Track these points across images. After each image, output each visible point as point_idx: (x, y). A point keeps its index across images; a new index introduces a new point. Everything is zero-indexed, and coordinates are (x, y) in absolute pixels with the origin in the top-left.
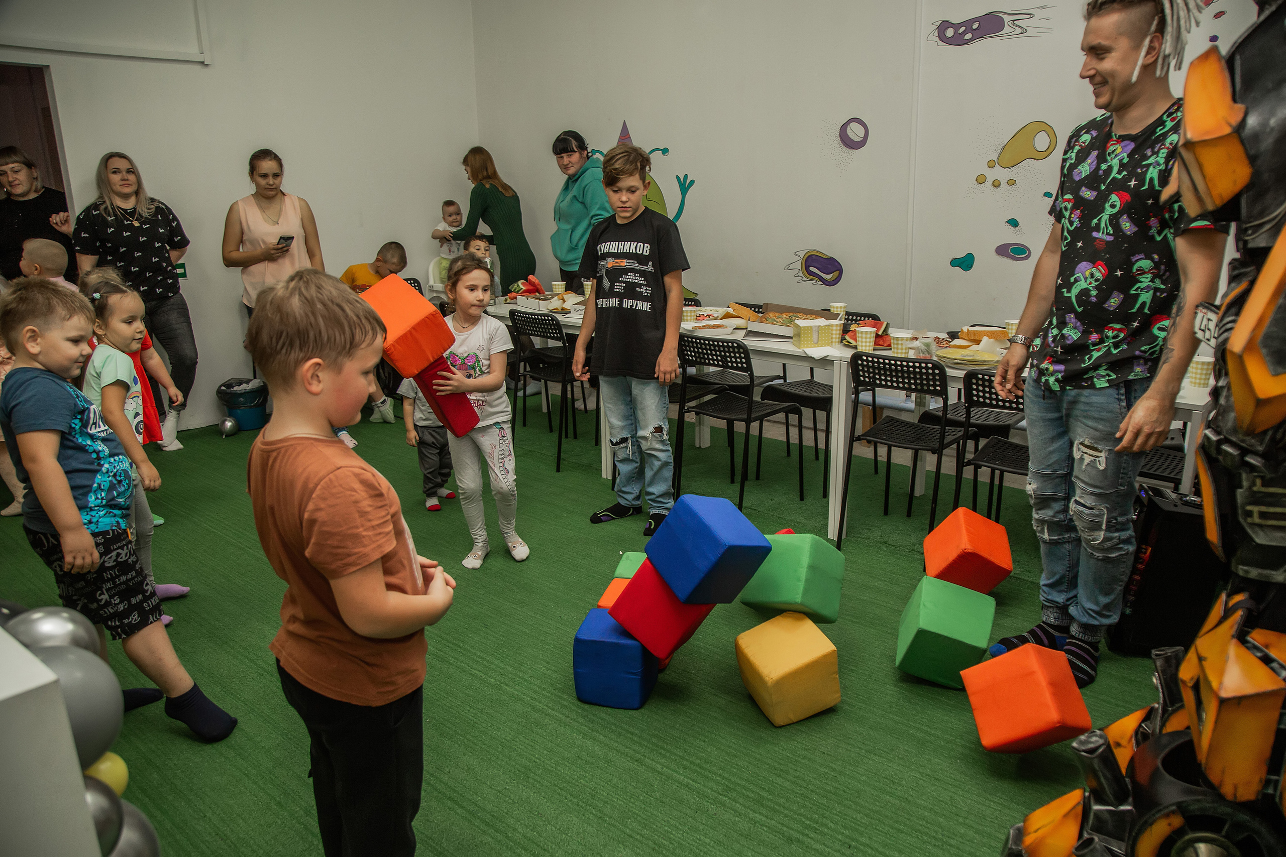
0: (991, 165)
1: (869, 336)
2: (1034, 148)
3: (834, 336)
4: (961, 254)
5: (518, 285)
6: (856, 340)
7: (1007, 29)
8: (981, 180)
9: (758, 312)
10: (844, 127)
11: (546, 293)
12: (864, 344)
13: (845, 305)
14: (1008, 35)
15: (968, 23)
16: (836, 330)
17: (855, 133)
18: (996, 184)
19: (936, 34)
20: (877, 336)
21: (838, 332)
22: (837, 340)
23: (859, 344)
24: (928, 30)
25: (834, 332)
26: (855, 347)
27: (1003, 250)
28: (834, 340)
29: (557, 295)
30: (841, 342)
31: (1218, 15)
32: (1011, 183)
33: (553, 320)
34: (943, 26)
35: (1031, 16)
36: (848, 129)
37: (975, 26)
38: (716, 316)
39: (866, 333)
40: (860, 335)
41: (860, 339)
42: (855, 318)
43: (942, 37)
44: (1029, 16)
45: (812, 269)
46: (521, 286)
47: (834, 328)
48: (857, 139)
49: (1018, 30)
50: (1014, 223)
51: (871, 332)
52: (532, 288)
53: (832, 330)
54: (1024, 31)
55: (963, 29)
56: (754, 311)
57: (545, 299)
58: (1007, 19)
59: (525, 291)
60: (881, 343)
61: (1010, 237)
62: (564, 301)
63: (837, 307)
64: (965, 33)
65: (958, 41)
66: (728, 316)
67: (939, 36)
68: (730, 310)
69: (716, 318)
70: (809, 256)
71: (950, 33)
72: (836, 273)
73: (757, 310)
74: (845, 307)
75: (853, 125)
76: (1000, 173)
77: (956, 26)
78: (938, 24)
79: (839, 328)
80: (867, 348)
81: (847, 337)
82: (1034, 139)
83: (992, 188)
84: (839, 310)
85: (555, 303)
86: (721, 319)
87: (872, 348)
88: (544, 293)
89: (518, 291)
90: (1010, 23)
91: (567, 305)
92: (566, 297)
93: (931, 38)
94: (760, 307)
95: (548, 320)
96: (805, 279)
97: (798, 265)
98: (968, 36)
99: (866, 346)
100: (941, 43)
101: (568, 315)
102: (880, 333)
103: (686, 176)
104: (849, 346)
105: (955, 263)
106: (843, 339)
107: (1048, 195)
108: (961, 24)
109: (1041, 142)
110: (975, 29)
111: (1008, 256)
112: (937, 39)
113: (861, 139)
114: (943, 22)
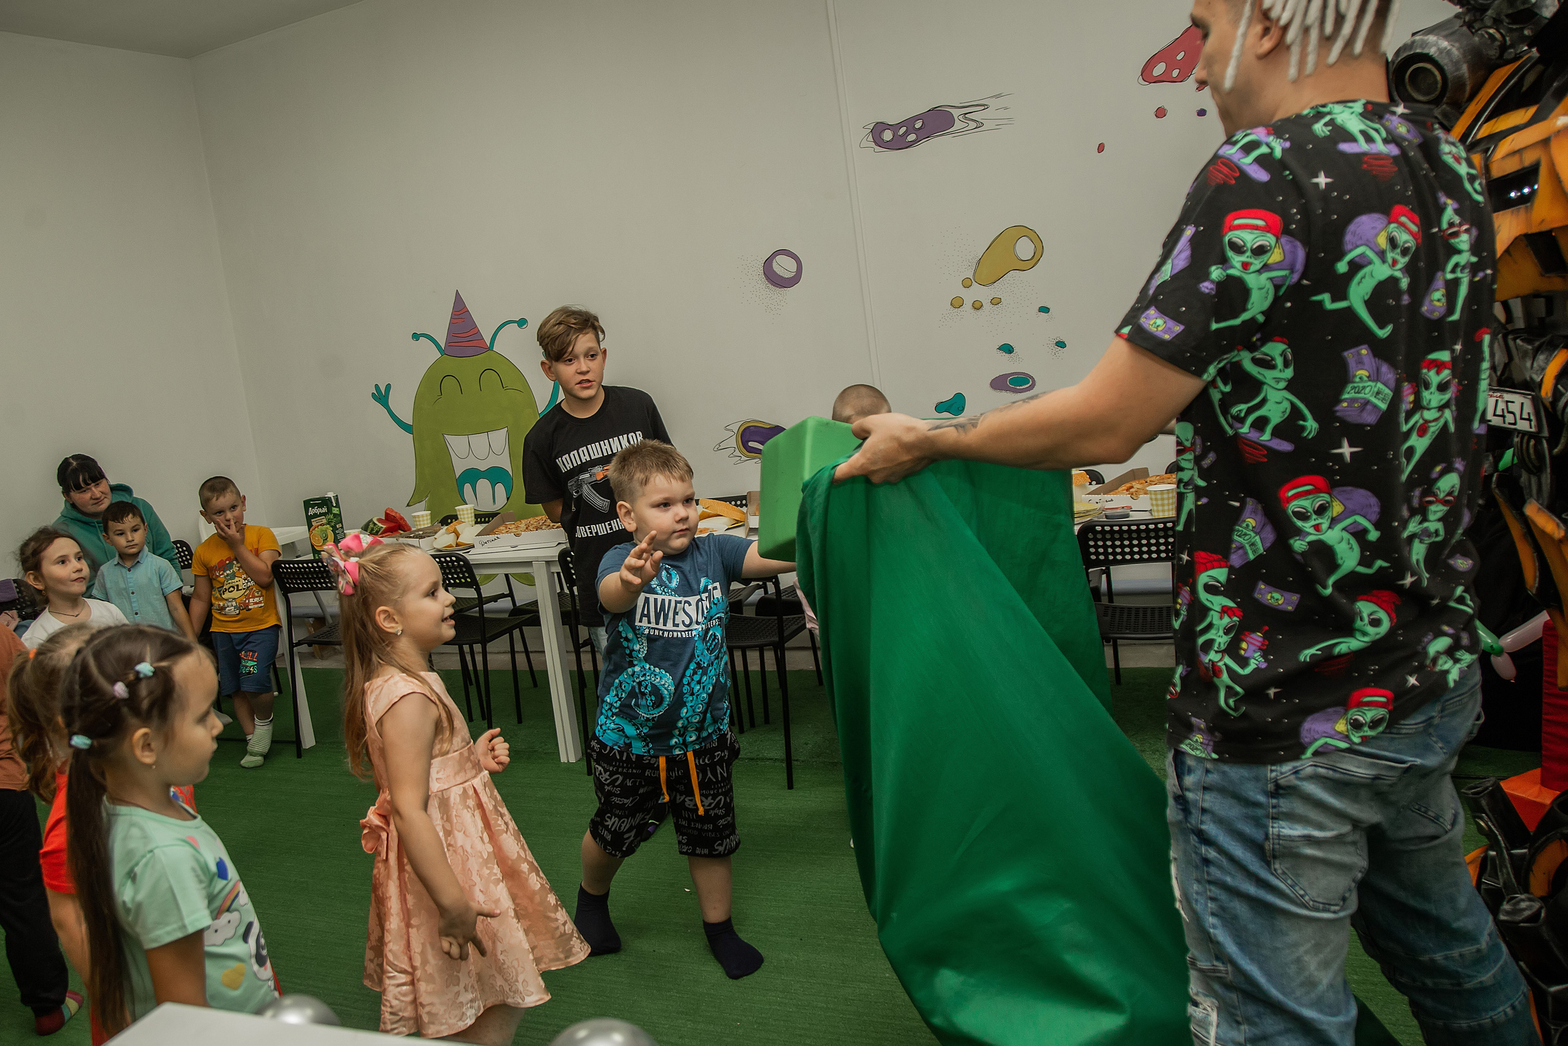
0: (967, 284)
2: (1016, 256)
4: (947, 396)
5: (374, 524)
7: (958, 125)
8: (957, 303)
10: (768, 263)
11: (413, 528)
14: (959, 131)
15: (909, 123)
17: (784, 267)
18: (977, 306)
19: (870, 138)
24: (860, 135)
27: (1000, 383)
32: (996, 302)
33: (459, 559)
34: (878, 130)
35: (985, 107)
36: (774, 264)
37: (918, 125)
43: (879, 142)
44: (983, 108)
45: (751, 444)
46: (380, 525)
48: (787, 275)
49: (973, 125)
50: (1007, 349)
52: (392, 525)
54: (980, 125)
55: (903, 129)
57: (423, 536)
58: (956, 113)
59: (386, 531)
61: (1006, 366)
62: (458, 534)
64: (906, 134)
65: (899, 144)
67: (875, 142)
70: (745, 429)
71: (888, 135)
75: (781, 259)
76: (978, 292)
77: (894, 128)
78: (871, 126)
82: (1014, 248)
83: (976, 311)
85: (444, 539)
88: (410, 529)
89: (377, 532)
90: (960, 118)
91: (464, 539)
92: (459, 528)
93: (864, 144)
95: (452, 561)
96: (744, 458)
97: (733, 442)
98: (912, 137)
100: (878, 149)
101: (473, 551)
105: (940, 407)
107: (1044, 310)
108: (900, 125)
109: (1025, 248)
110: (919, 129)
111: (1007, 389)
112: (873, 144)
113: (793, 274)
114: (878, 123)
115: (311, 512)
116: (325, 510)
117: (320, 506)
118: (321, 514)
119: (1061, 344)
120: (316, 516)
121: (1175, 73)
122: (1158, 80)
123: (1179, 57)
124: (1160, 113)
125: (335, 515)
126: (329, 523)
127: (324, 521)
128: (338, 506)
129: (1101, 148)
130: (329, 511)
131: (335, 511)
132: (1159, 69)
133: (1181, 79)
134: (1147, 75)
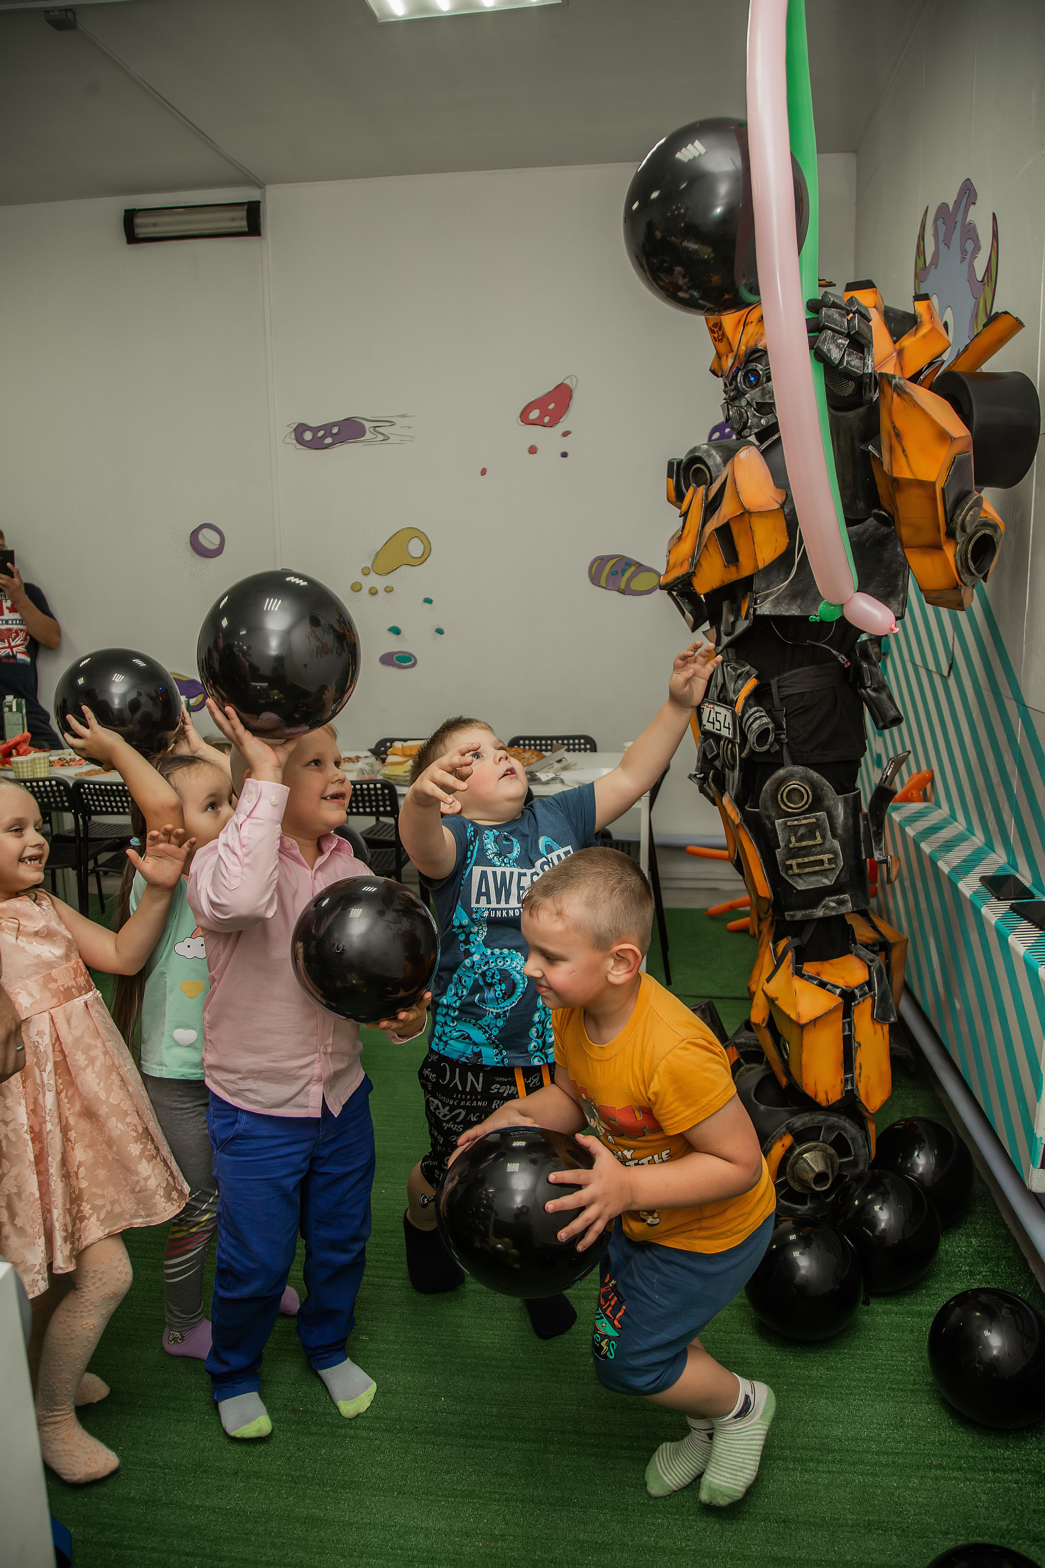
0: (366, 572)
2: (409, 553)
7: (368, 436)
8: (356, 587)
10: (195, 534)
14: (369, 441)
15: (327, 428)
17: (209, 539)
18: (373, 592)
19: (293, 436)
24: (283, 432)
27: (388, 660)
31: (566, 434)
32: (389, 590)
34: (300, 430)
35: (392, 424)
36: (200, 536)
37: (335, 430)
43: (300, 440)
44: (390, 424)
48: (211, 547)
49: (381, 437)
50: (396, 631)
54: (386, 438)
55: (321, 433)
58: (367, 425)
61: (393, 645)
64: (324, 437)
65: (317, 445)
67: (296, 439)
71: (308, 436)
72: (200, 696)
75: (206, 532)
76: (374, 580)
77: (314, 430)
78: (295, 426)
82: (407, 546)
83: (369, 596)
90: (371, 430)
93: (288, 440)
98: (328, 440)
100: (299, 446)
107: (428, 601)
108: (320, 428)
109: (416, 548)
110: (336, 434)
111: (393, 665)
112: (295, 442)
113: (216, 547)
114: (300, 424)
119: (440, 631)
121: (547, 419)
122: (533, 423)
123: (551, 406)
129: (484, 472)
132: (534, 414)
133: (551, 425)
134: (524, 416)
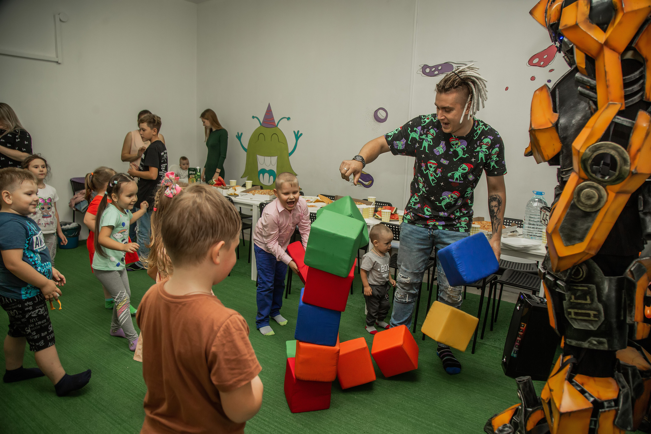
1: (387, 214)
3: (370, 213)
5: (213, 181)
6: (381, 216)
9: (332, 199)
10: (376, 112)
11: (227, 185)
12: (385, 218)
13: (375, 198)
15: (436, 67)
16: (371, 210)
17: (382, 114)
19: (421, 70)
20: (392, 214)
21: (372, 211)
22: (372, 215)
23: (383, 218)
24: (417, 69)
25: (370, 211)
26: (381, 219)
28: (370, 215)
29: (232, 187)
30: (374, 216)
31: (551, 71)
34: (425, 67)
36: (378, 113)
37: (440, 68)
38: (311, 201)
39: (386, 213)
40: (383, 213)
41: (383, 216)
42: (381, 204)
43: (424, 72)
46: (214, 182)
47: (370, 209)
48: (382, 118)
51: (389, 212)
52: (219, 182)
53: (369, 210)
55: (434, 69)
56: (330, 199)
57: (226, 189)
58: (454, 65)
59: (216, 184)
60: (393, 217)
62: (236, 190)
63: (371, 199)
64: (435, 71)
65: (431, 74)
66: (317, 201)
67: (423, 72)
68: (319, 198)
69: (312, 202)
71: (428, 70)
72: (371, 182)
73: (331, 198)
74: (375, 199)
75: (381, 111)
77: (431, 68)
78: (422, 66)
79: (372, 209)
80: (387, 220)
81: (377, 214)
84: (372, 200)
85: (231, 191)
86: (314, 202)
87: (389, 220)
88: (225, 185)
91: (237, 192)
92: (237, 188)
93: (419, 72)
94: (334, 197)
98: (436, 72)
99: (386, 219)
100: (423, 75)
101: (237, 197)
102: (393, 213)
103: (298, 132)
104: (377, 218)
106: (374, 215)
108: (433, 67)
110: (440, 70)
112: (422, 73)
113: (384, 118)
114: (425, 65)
115: (190, 172)
116: (194, 173)
117: (193, 171)
118: (193, 174)
120: (191, 174)
121: (542, 63)
122: (535, 65)
123: (545, 57)
124: (533, 78)
125: (198, 175)
126: (195, 177)
127: (194, 177)
128: (200, 172)
129: (507, 89)
130: (196, 173)
131: (199, 174)
132: (536, 61)
133: (543, 66)
134: (530, 62)
